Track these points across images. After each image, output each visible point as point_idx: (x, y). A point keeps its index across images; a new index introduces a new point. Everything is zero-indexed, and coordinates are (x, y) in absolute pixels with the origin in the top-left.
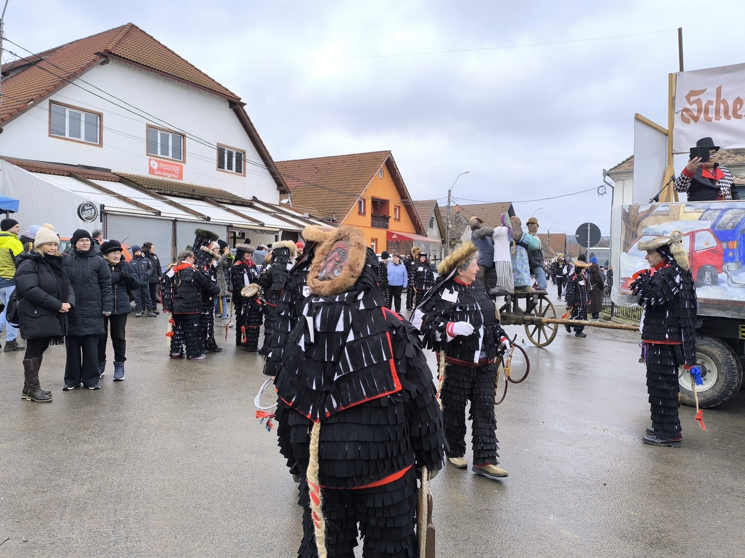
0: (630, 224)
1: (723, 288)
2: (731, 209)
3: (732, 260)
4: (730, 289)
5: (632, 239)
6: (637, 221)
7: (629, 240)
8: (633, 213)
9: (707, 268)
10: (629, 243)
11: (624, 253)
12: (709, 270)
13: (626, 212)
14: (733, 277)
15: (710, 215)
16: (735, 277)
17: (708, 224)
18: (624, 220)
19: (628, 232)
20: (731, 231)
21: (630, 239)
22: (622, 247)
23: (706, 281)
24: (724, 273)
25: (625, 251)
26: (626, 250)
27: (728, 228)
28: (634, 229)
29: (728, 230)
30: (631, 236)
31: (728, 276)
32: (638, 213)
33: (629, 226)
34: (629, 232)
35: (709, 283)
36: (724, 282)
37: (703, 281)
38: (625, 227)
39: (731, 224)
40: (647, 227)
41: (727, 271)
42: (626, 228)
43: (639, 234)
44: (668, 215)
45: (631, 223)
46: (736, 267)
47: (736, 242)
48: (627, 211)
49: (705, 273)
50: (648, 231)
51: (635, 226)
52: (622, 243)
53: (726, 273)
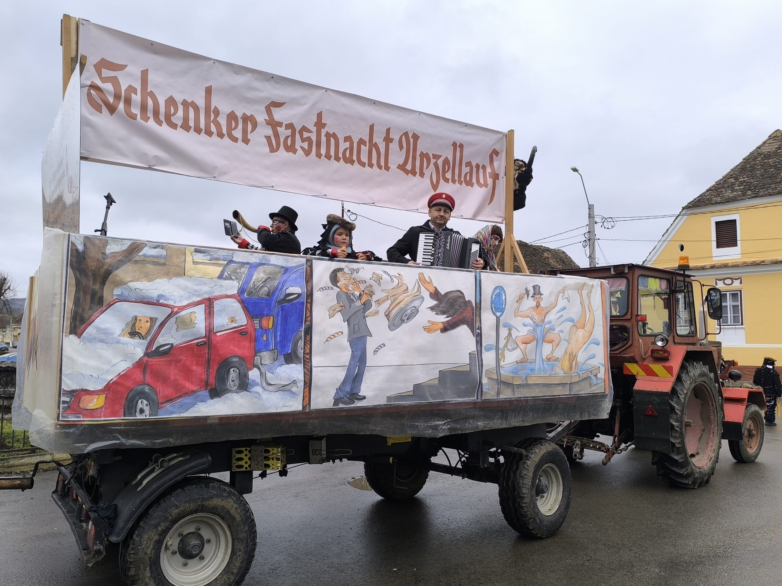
0: (86, 275)
1: (257, 395)
2: (264, 264)
3: (266, 347)
4: (265, 395)
5: (90, 308)
6: (103, 270)
7: (83, 310)
8: (93, 253)
9: (233, 362)
10: (86, 316)
11: (72, 337)
12: (237, 365)
13: (77, 250)
14: (269, 375)
15: (235, 271)
16: (271, 374)
17: (233, 287)
18: (72, 267)
19: (81, 293)
20: (266, 300)
21: (87, 307)
22: (67, 323)
23: (230, 385)
24: (255, 369)
25: (75, 333)
26: (79, 331)
27: (262, 294)
28: (97, 287)
29: (262, 299)
30: (88, 300)
31: (261, 374)
32: (104, 254)
33: (84, 281)
34: (85, 292)
35: (234, 388)
36: (257, 384)
37: (226, 385)
38: (74, 282)
39: (266, 289)
40: (125, 283)
41: (260, 366)
42: (78, 283)
43: (107, 296)
44: (164, 264)
45: (90, 273)
46: (272, 358)
47: (272, 318)
48: (80, 248)
49: (229, 371)
50: (126, 293)
51: (99, 280)
52: (68, 315)
53: (259, 369)
